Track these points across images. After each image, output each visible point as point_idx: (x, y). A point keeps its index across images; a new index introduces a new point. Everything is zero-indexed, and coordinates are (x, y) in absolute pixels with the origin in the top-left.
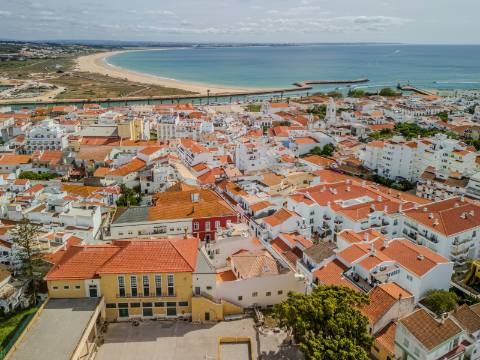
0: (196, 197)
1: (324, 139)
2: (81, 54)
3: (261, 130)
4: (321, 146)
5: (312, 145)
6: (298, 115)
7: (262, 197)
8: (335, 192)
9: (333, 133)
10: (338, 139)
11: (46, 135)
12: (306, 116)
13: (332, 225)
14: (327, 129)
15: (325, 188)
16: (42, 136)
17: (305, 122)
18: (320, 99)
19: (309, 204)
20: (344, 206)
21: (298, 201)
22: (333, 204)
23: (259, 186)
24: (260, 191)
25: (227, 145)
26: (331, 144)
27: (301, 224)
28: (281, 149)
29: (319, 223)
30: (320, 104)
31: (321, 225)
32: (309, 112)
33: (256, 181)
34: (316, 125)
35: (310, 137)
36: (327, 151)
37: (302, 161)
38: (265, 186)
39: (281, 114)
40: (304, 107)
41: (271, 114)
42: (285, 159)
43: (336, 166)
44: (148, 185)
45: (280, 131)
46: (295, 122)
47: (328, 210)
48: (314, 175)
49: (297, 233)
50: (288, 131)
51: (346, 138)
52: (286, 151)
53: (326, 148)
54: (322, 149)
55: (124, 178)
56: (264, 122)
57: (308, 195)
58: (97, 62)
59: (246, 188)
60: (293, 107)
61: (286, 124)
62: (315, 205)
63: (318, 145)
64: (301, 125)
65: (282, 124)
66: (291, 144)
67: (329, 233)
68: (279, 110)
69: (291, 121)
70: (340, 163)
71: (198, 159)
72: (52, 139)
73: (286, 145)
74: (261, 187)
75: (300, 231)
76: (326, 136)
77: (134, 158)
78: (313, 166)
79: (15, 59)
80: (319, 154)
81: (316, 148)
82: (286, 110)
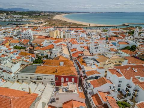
0: (62, 63)
1: (132, 43)
2: (57, 15)
3: (105, 38)
4: (130, 46)
5: (126, 45)
6: (122, 34)
7: (94, 68)
8: (136, 71)
9: (136, 41)
10: (138, 43)
11: (27, 34)
12: (125, 34)
13: (132, 91)
14: (133, 39)
15: (130, 68)
16: (27, 35)
17: (124, 36)
18: (132, 28)
19: (119, 76)
20: (141, 81)
21: (113, 73)
22: (134, 79)
23: (95, 61)
24: (94, 64)
25: (89, 42)
26: (135, 46)
27: (112, 88)
28: (111, 45)
29: (124, 87)
30: (132, 30)
31: (125, 89)
32: (126, 33)
33: (94, 59)
34: (129, 38)
35: (126, 42)
36: (133, 48)
37: (120, 51)
38: (98, 62)
39: (115, 33)
40: (125, 31)
41: (111, 33)
42: (112, 50)
43: (137, 55)
44: (51, 55)
45: (113, 39)
46: (120, 36)
47: (131, 82)
48: (125, 59)
49: (109, 93)
50: (116, 39)
51: (142, 44)
52: (113, 47)
53: (132, 47)
54: (130, 47)
55: (44, 51)
56: (107, 35)
57: (119, 71)
58: (60, 17)
59: (87, 62)
60: (120, 31)
61: (116, 36)
62: (123, 78)
63: (129, 45)
64: (123, 37)
65: (114, 36)
66: (117, 44)
67: (129, 95)
68: (114, 31)
69: (118, 35)
70: (139, 54)
71: (74, 46)
72: (29, 36)
73: (114, 44)
74: (95, 62)
75: (111, 92)
76: (133, 42)
77: (51, 44)
78: (125, 55)
79: (39, 15)
80: (129, 49)
81: (128, 47)
82: (118, 32)
